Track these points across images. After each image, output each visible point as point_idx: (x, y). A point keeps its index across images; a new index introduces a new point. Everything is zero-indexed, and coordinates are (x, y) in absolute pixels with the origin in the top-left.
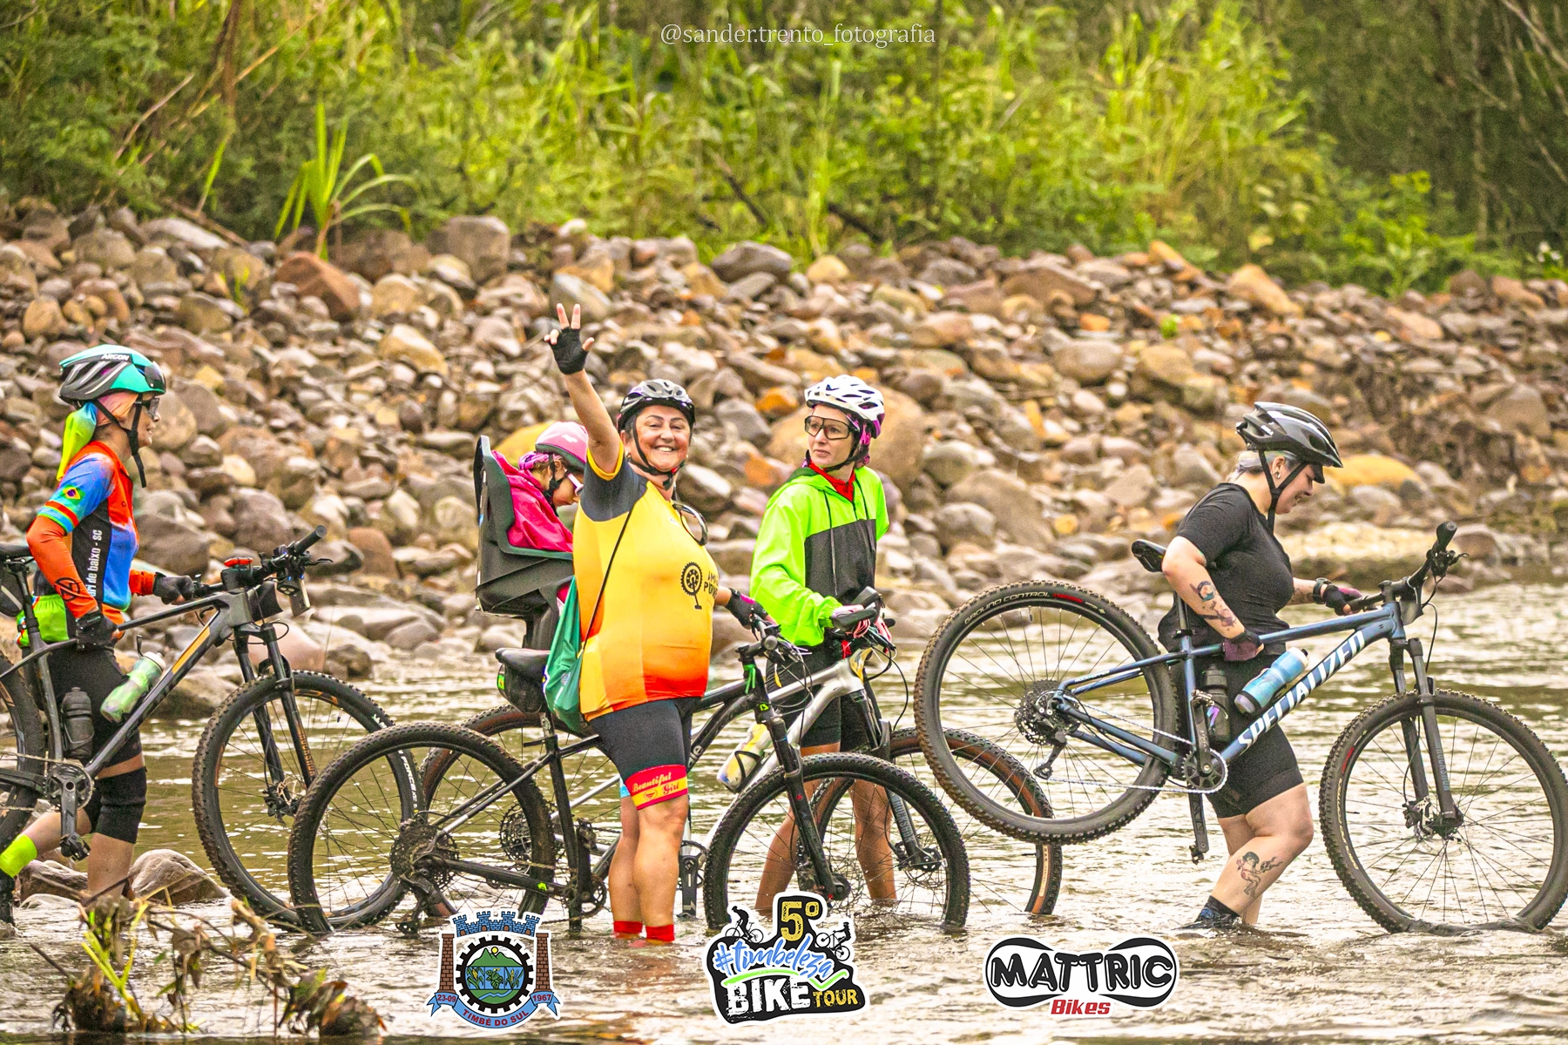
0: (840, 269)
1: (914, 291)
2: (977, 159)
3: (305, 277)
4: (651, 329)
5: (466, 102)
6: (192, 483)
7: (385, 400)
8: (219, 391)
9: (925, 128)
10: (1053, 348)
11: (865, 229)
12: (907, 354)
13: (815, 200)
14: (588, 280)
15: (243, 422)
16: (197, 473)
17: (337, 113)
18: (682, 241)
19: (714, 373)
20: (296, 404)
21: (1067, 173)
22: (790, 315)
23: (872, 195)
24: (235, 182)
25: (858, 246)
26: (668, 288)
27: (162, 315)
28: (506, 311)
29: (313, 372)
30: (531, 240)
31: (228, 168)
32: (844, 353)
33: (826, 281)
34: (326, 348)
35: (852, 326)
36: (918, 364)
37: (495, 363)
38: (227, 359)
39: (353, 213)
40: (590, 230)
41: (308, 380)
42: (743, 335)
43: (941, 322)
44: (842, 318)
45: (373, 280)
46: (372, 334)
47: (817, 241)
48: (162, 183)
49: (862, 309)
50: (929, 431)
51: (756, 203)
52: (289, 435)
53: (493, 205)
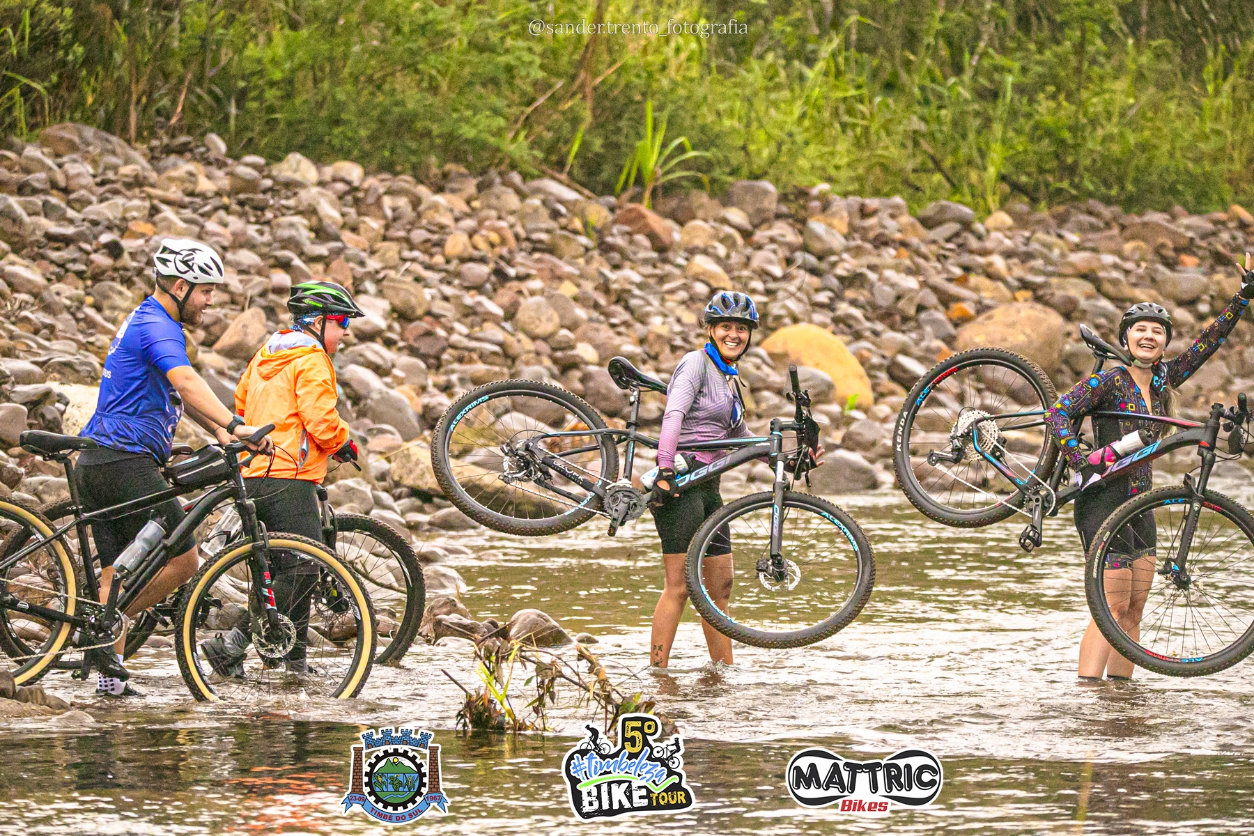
0: (1008, 220)
1: (1060, 236)
2: (1107, 145)
3: (635, 222)
4: (874, 260)
5: (749, 101)
6: (555, 361)
7: (688, 307)
8: (576, 299)
9: (1071, 122)
10: (1159, 277)
11: (1027, 193)
12: (1054, 281)
13: (992, 171)
14: (830, 225)
15: (591, 320)
16: (559, 354)
17: (660, 108)
18: (898, 200)
19: (917, 292)
20: (627, 308)
21: (1172, 155)
22: (971, 252)
23: (1033, 169)
24: (590, 155)
25: (1021, 205)
26: (886, 232)
27: (538, 246)
28: (773, 246)
29: (640, 286)
30: (792, 197)
31: (585, 145)
32: (1009, 279)
33: (997, 229)
34: (648, 270)
35: (1015, 260)
36: (1060, 287)
37: (765, 282)
38: (581, 276)
39: (670, 177)
40: (832, 191)
41: (637, 292)
42: (939, 266)
43: (1077, 258)
44: (1008, 255)
45: (681, 223)
46: (681, 261)
47: (993, 201)
48: (539, 154)
49: (1023, 248)
50: (1069, 334)
51: (950, 174)
52: (622, 329)
53: (766, 173)
